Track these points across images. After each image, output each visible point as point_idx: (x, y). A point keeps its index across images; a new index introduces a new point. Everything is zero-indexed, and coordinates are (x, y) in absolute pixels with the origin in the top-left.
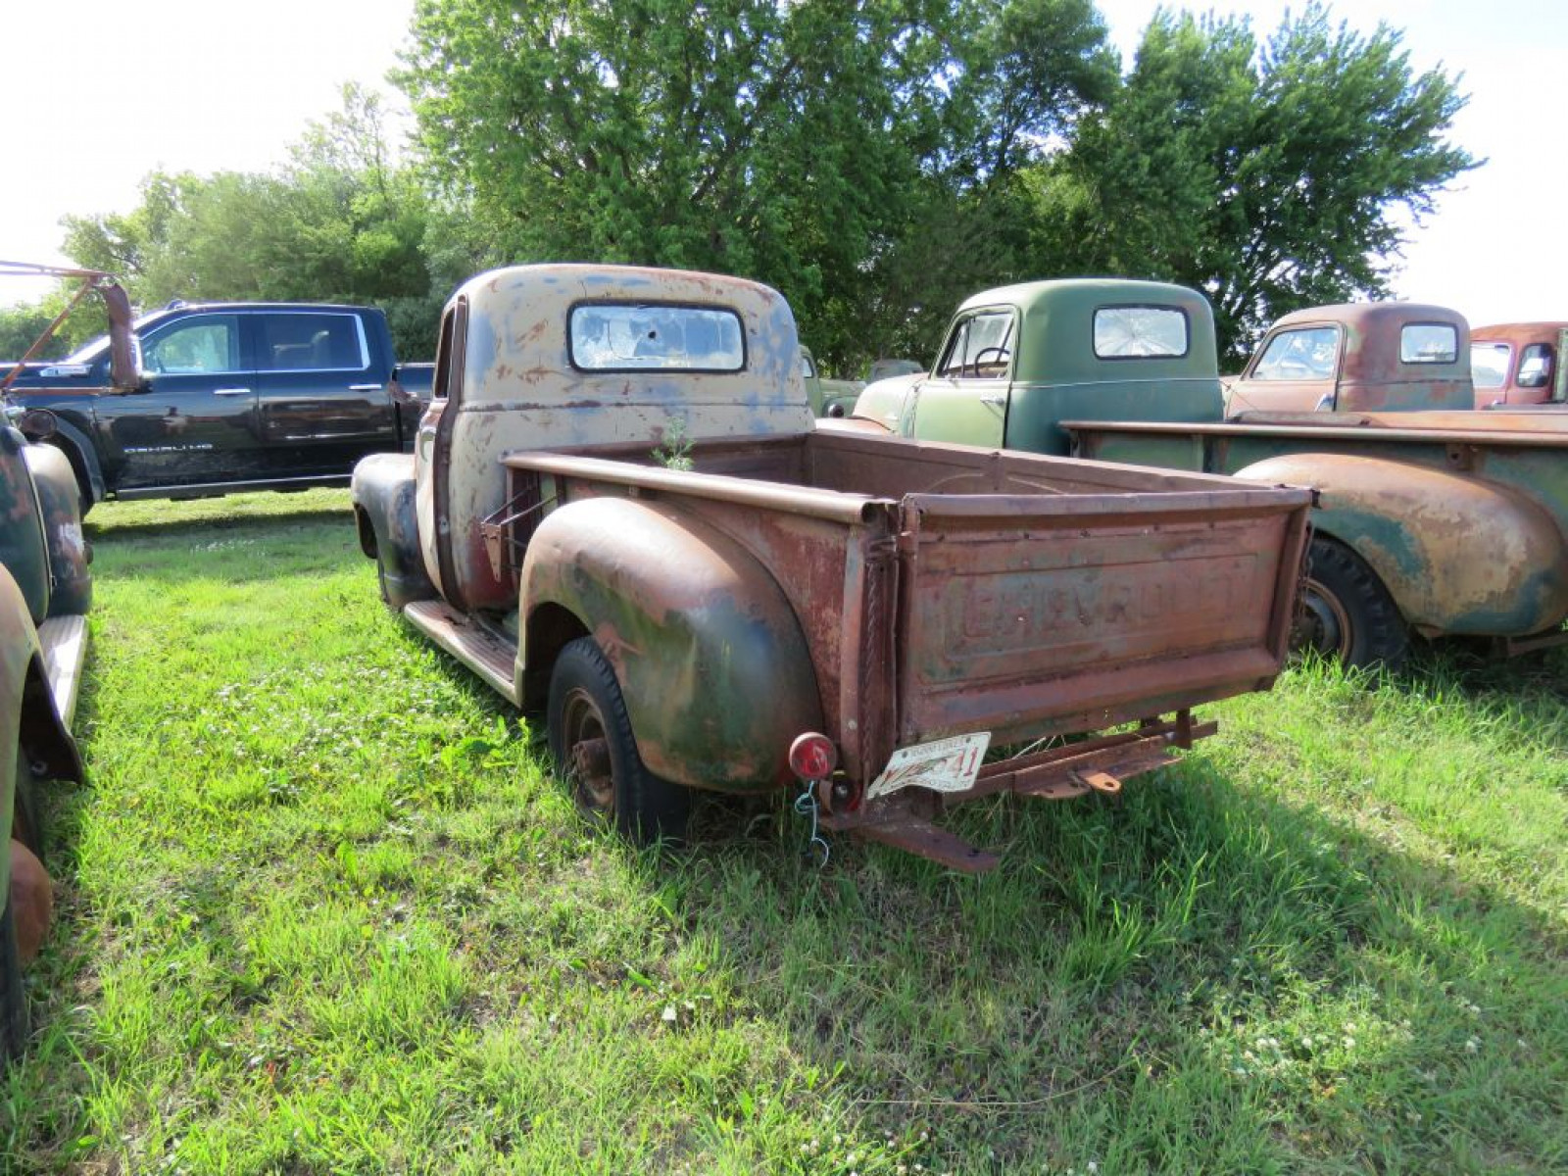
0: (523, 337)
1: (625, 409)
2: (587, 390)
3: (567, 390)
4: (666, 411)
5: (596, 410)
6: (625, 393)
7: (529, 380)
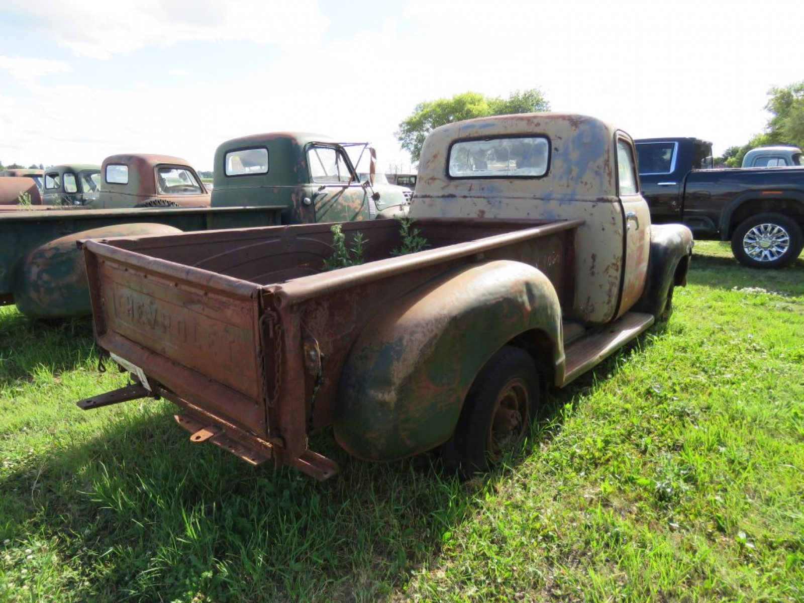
0: (429, 161)
5: (455, 199)
6: (470, 190)
7: (428, 183)
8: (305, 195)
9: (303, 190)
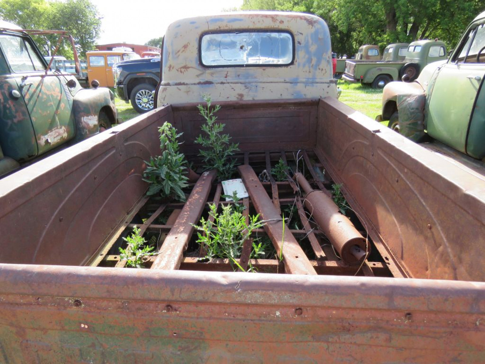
0: (179, 51)
1: (225, 85)
2: (207, 76)
3: (198, 76)
4: (245, 86)
5: (211, 85)
6: (226, 77)
7: (181, 72)
8: (11, 88)
9: (7, 82)
